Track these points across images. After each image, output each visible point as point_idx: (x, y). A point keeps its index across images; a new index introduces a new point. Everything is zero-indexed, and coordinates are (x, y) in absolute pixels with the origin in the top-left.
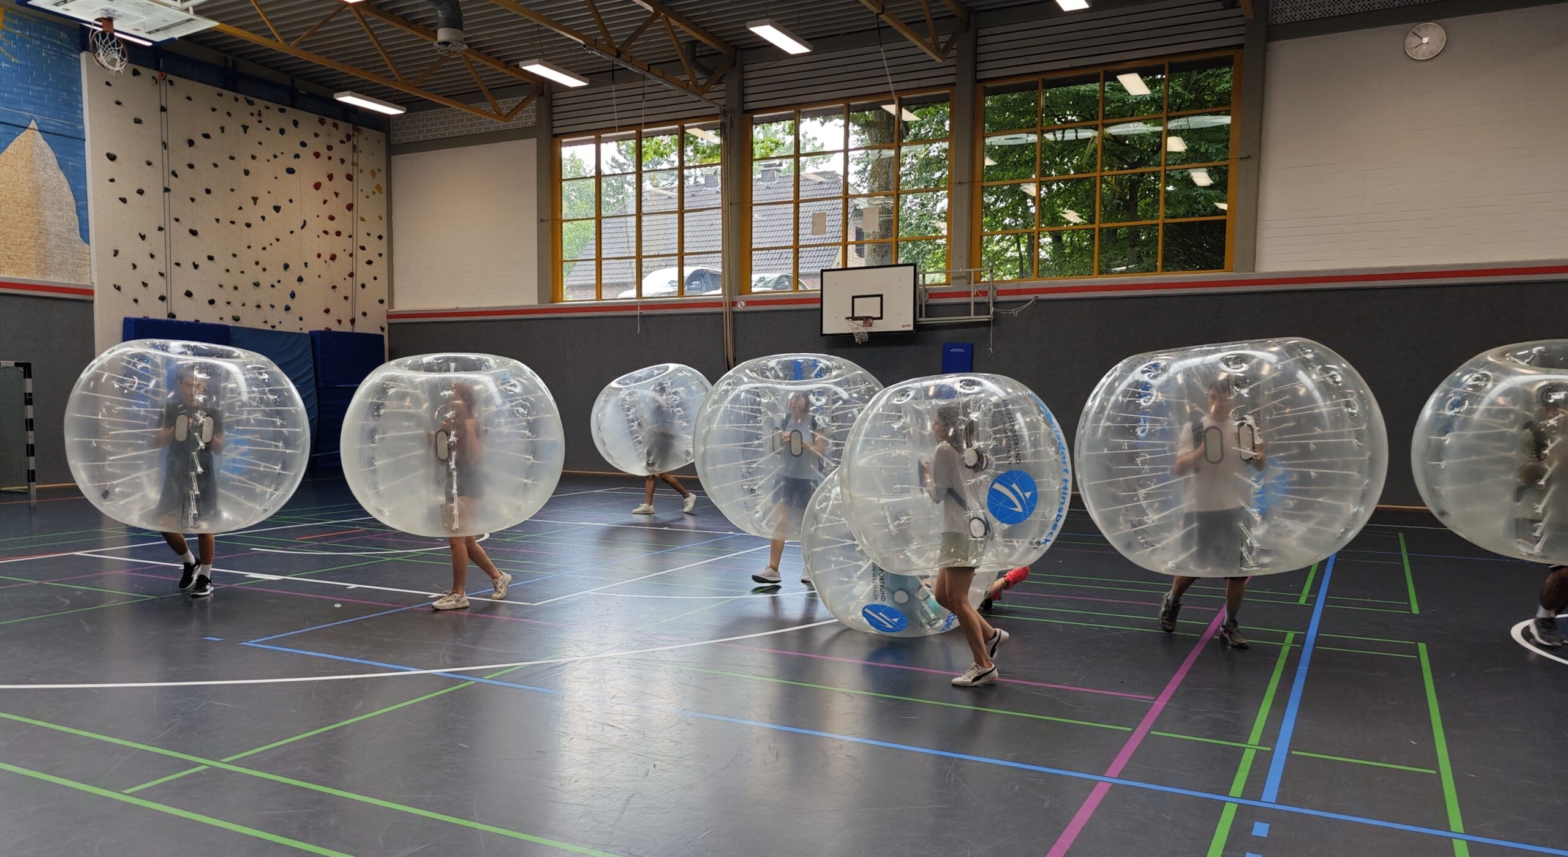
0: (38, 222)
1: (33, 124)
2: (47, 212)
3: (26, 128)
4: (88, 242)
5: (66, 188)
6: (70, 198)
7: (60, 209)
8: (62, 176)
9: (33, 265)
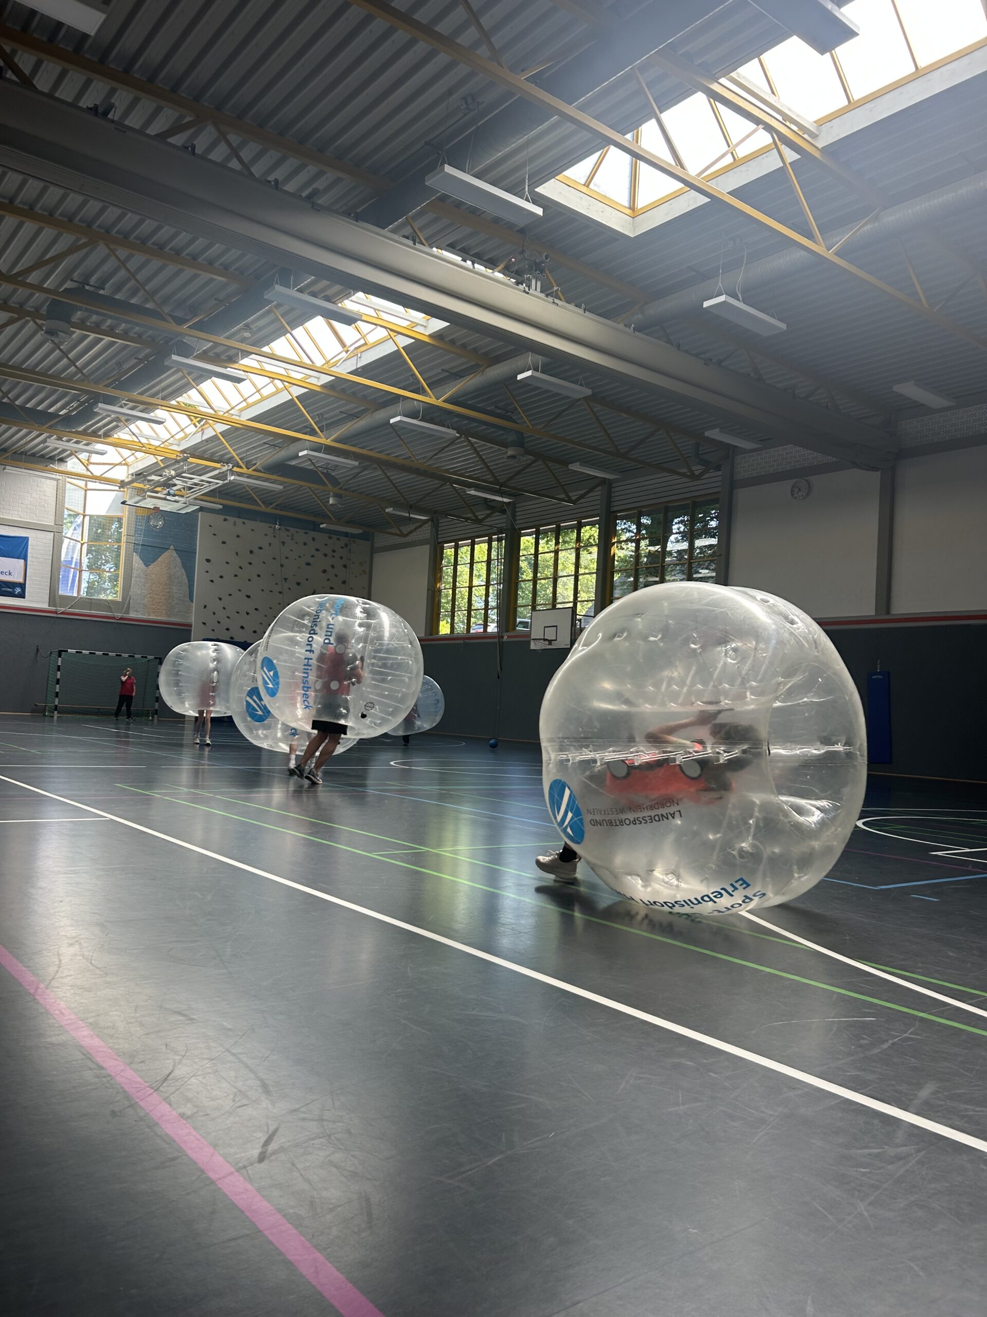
0: (169, 592)
1: (172, 547)
2: (174, 588)
3: (169, 549)
4: (192, 602)
5: (185, 576)
6: (186, 581)
7: (180, 586)
8: (183, 571)
9: (164, 612)
